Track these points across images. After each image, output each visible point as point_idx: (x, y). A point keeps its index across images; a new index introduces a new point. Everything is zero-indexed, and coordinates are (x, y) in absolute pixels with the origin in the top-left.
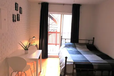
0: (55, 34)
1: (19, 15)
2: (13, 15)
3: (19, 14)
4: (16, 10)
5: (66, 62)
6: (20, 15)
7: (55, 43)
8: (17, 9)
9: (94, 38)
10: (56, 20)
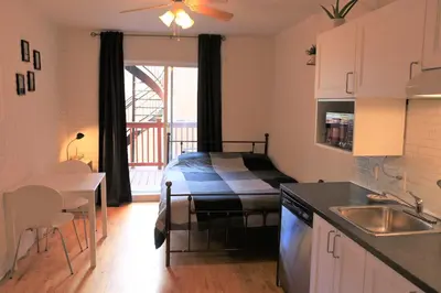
0: (156, 129)
1: (31, 75)
2: (17, 75)
3: (33, 70)
4: (23, 59)
5: (169, 195)
6: (37, 72)
7: (157, 161)
8: (26, 57)
9: (267, 135)
10: (157, 82)
